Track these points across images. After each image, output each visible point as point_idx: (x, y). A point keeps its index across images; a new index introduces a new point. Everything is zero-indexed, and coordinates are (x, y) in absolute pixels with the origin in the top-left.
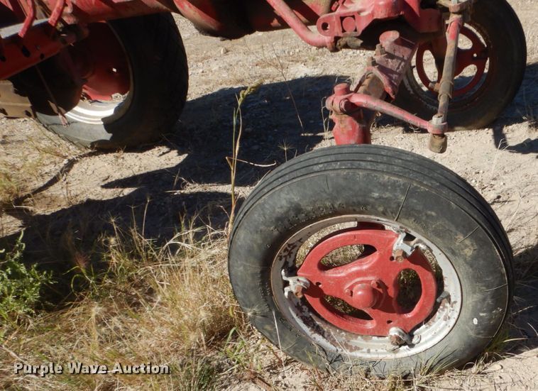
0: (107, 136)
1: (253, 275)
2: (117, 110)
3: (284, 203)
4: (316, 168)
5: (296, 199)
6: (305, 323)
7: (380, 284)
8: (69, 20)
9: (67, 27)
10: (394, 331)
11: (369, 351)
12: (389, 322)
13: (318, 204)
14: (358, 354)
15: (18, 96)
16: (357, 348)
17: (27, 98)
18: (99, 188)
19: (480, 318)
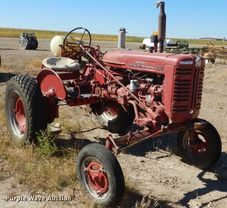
0: (107, 125)
1: (79, 163)
2: (113, 119)
3: (86, 150)
4: (92, 146)
5: (87, 150)
6: (86, 180)
7: (98, 177)
8: (103, 97)
9: (102, 98)
10: (99, 191)
11: (94, 195)
12: (99, 189)
13: (90, 153)
14: (92, 194)
15: (90, 107)
16: (93, 193)
17: (91, 109)
18: (93, 138)
19: (110, 194)
